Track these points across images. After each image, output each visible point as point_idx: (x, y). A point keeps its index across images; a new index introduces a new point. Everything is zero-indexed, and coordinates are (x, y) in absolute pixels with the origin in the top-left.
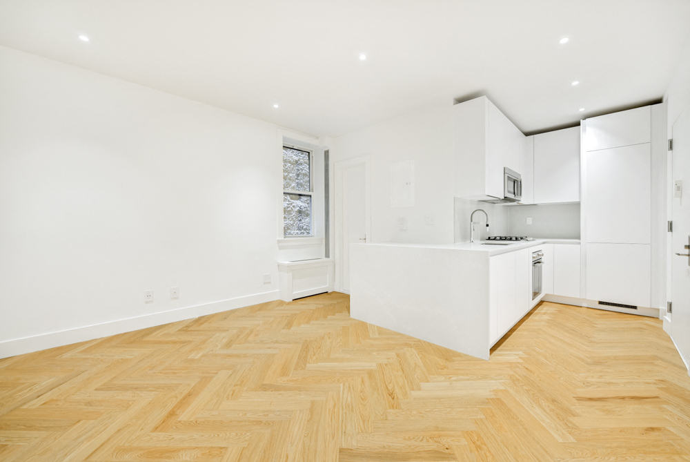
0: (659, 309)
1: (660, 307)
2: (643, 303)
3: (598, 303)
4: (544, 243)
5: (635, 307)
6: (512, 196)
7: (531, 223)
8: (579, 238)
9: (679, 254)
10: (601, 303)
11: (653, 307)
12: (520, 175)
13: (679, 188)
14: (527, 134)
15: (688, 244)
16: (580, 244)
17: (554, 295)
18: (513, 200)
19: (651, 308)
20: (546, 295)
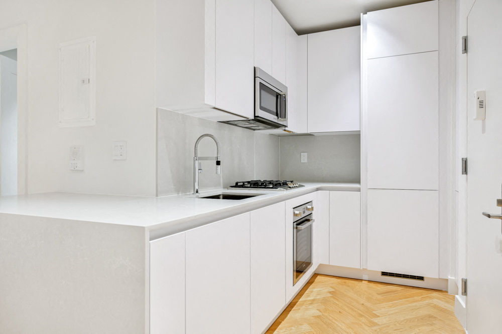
0: (447, 280)
1: (449, 277)
2: (430, 273)
3: (380, 274)
4: (318, 189)
5: (421, 278)
6: (272, 118)
7: (306, 161)
8: (358, 181)
9: (489, 216)
10: (384, 274)
11: (441, 277)
12: (286, 88)
13: (481, 105)
14: (300, 32)
15: (500, 198)
16: (359, 190)
17: (329, 266)
18: (276, 126)
19: (439, 278)
20: (320, 265)
